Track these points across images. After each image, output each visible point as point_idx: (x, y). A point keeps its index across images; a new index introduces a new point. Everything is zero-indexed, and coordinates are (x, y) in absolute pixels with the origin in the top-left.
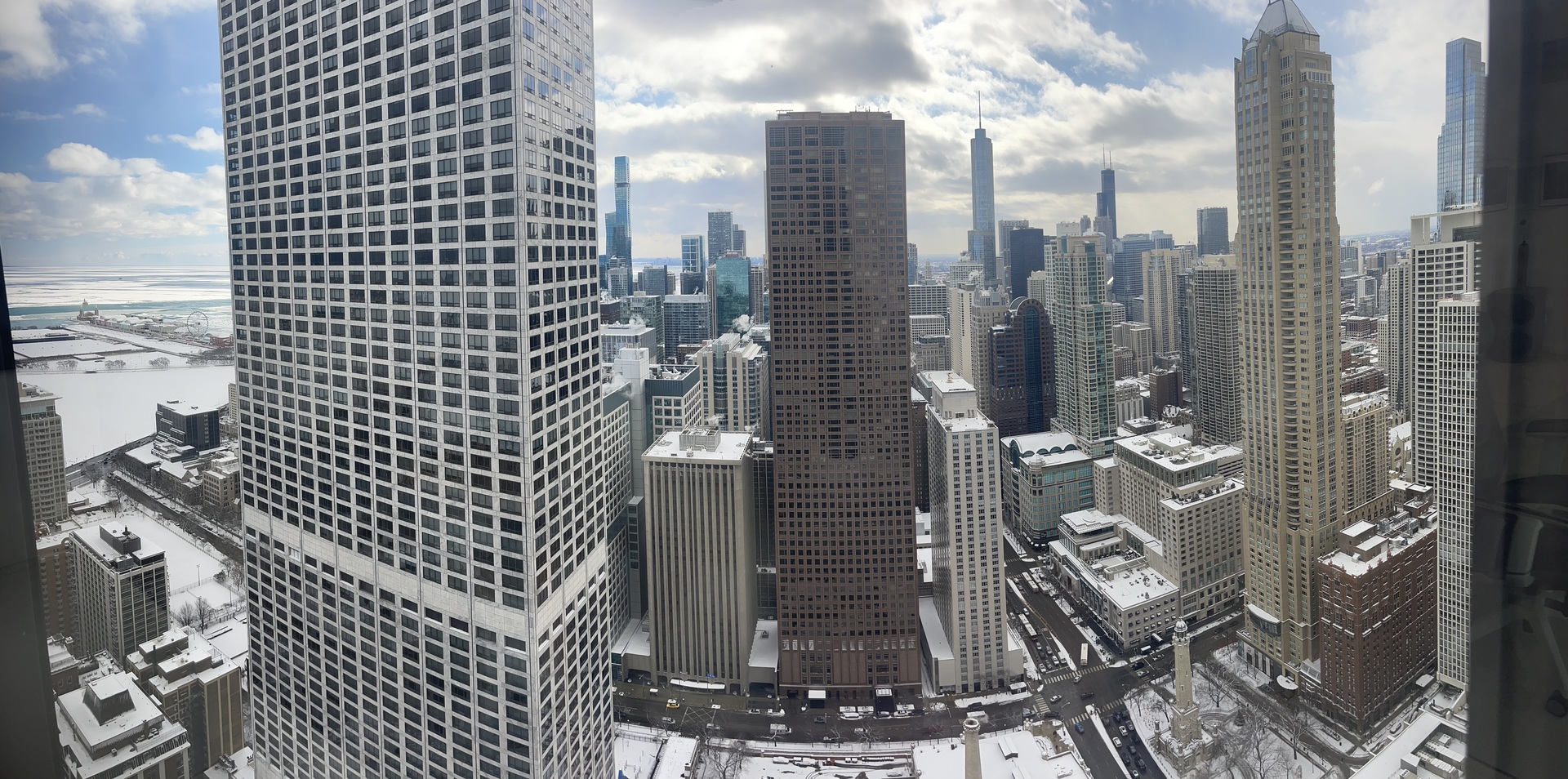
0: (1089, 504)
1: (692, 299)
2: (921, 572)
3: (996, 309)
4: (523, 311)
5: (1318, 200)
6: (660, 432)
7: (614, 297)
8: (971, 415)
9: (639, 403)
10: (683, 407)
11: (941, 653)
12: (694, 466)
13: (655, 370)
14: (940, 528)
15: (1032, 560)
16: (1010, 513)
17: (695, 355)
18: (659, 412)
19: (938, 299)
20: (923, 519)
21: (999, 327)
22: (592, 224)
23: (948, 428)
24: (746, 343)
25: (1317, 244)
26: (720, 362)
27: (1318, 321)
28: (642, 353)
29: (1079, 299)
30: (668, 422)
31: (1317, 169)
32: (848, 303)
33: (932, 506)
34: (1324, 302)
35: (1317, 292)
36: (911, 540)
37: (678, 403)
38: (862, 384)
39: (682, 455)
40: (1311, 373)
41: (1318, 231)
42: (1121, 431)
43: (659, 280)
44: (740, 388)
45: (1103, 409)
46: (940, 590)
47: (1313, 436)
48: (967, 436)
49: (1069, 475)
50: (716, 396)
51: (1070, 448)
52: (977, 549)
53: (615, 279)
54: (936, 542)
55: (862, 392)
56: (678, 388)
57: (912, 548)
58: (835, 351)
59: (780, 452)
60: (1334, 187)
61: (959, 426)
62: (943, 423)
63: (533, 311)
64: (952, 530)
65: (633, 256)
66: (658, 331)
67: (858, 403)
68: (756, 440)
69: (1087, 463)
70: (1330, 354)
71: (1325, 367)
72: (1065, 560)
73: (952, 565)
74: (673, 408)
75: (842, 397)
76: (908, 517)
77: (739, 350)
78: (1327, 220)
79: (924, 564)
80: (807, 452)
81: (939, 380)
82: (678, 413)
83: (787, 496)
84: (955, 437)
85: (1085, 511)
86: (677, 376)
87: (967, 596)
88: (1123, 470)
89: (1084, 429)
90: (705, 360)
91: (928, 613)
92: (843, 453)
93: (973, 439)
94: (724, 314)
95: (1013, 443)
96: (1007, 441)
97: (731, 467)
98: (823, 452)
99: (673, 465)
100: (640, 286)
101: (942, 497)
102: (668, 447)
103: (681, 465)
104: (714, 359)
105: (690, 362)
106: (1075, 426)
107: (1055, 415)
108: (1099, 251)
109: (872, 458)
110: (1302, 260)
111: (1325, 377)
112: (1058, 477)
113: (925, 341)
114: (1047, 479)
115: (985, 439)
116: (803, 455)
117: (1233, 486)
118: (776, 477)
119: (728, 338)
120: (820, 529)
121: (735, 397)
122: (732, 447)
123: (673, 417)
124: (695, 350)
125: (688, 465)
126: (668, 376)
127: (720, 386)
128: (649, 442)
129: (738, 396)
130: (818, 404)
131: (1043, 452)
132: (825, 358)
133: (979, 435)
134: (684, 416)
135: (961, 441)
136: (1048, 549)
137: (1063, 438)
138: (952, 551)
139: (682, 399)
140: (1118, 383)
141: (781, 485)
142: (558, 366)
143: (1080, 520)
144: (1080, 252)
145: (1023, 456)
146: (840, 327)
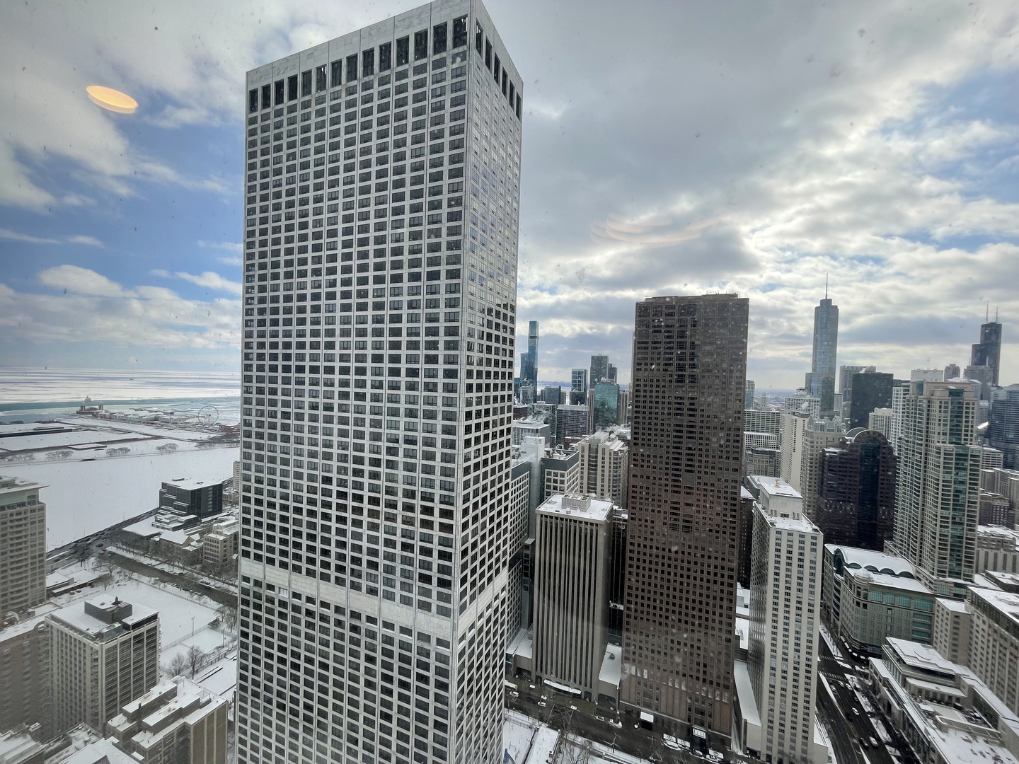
0: (926, 639)
1: (576, 408)
2: (738, 638)
3: (830, 435)
4: (461, 409)
6: (549, 494)
8: (796, 517)
9: (536, 471)
10: (566, 479)
11: (750, 716)
12: (570, 520)
13: (548, 452)
14: (758, 605)
15: (848, 666)
16: (829, 615)
17: (577, 444)
18: (549, 480)
19: (773, 422)
20: (743, 594)
21: (832, 450)
22: (511, 359)
23: (772, 524)
24: (613, 439)
26: (593, 451)
28: (540, 440)
29: (934, 438)
30: (555, 488)
32: (692, 419)
33: (752, 586)
36: (732, 609)
37: (563, 476)
38: (699, 478)
39: (563, 512)
42: (978, 578)
43: (555, 395)
44: (607, 469)
45: (956, 549)
46: (754, 658)
48: (790, 534)
49: (901, 600)
50: (589, 473)
51: (906, 575)
52: (792, 635)
54: (754, 615)
55: (699, 483)
56: (563, 466)
57: (732, 616)
58: (680, 451)
59: (632, 519)
61: (782, 524)
62: (768, 519)
63: (468, 409)
64: (769, 606)
66: (552, 427)
67: (695, 491)
68: (616, 507)
69: (930, 598)
72: (886, 681)
73: (767, 641)
74: (559, 478)
75: (682, 485)
76: (731, 589)
77: (608, 444)
79: (741, 632)
80: (652, 522)
81: (768, 485)
82: (562, 482)
83: (636, 553)
84: (779, 532)
85: (918, 645)
86: (563, 457)
87: (779, 674)
88: (975, 618)
89: (927, 562)
90: (583, 448)
91: (741, 674)
92: (681, 527)
93: (796, 539)
94: (602, 418)
95: (838, 551)
96: (832, 548)
97: (597, 525)
98: (665, 524)
99: (557, 518)
101: (762, 580)
102: (554, 506)
103: (562, 519)
104: (590, 448)
105: (573, 449)
106: (915, 554)
107: (891, 538)
108: (967, 397)
109: (703, 535)
112: (888, 598)
113: (757, 452)
114: (873, 596)
115: (808, 541)
116: (649, 524)
118: (628, 537)
119: (600, 435)
120: (659, 582)
121: (603, 475)
122: (598, 510)
123: (558, 485)
124: (576, 441)
125: (566, 520)
126: (557, 456)
127: (593, 466)
128: (541, 500)
129: (604, 475)
130: (663, 488)
131: (873, 569)
132: (671, 456)
133: (802, 536)
134: (566, 485)
135: (784, 537)
136: (867, 663)
137: (900, 564)
138: (767, 628)
139: (566, 473)
140: (981, 529)
141: (631, 544)
142: (482, 445)
143: (912, 651)
144: (941, 395)
145: (849, 566)
146: (685, 435)
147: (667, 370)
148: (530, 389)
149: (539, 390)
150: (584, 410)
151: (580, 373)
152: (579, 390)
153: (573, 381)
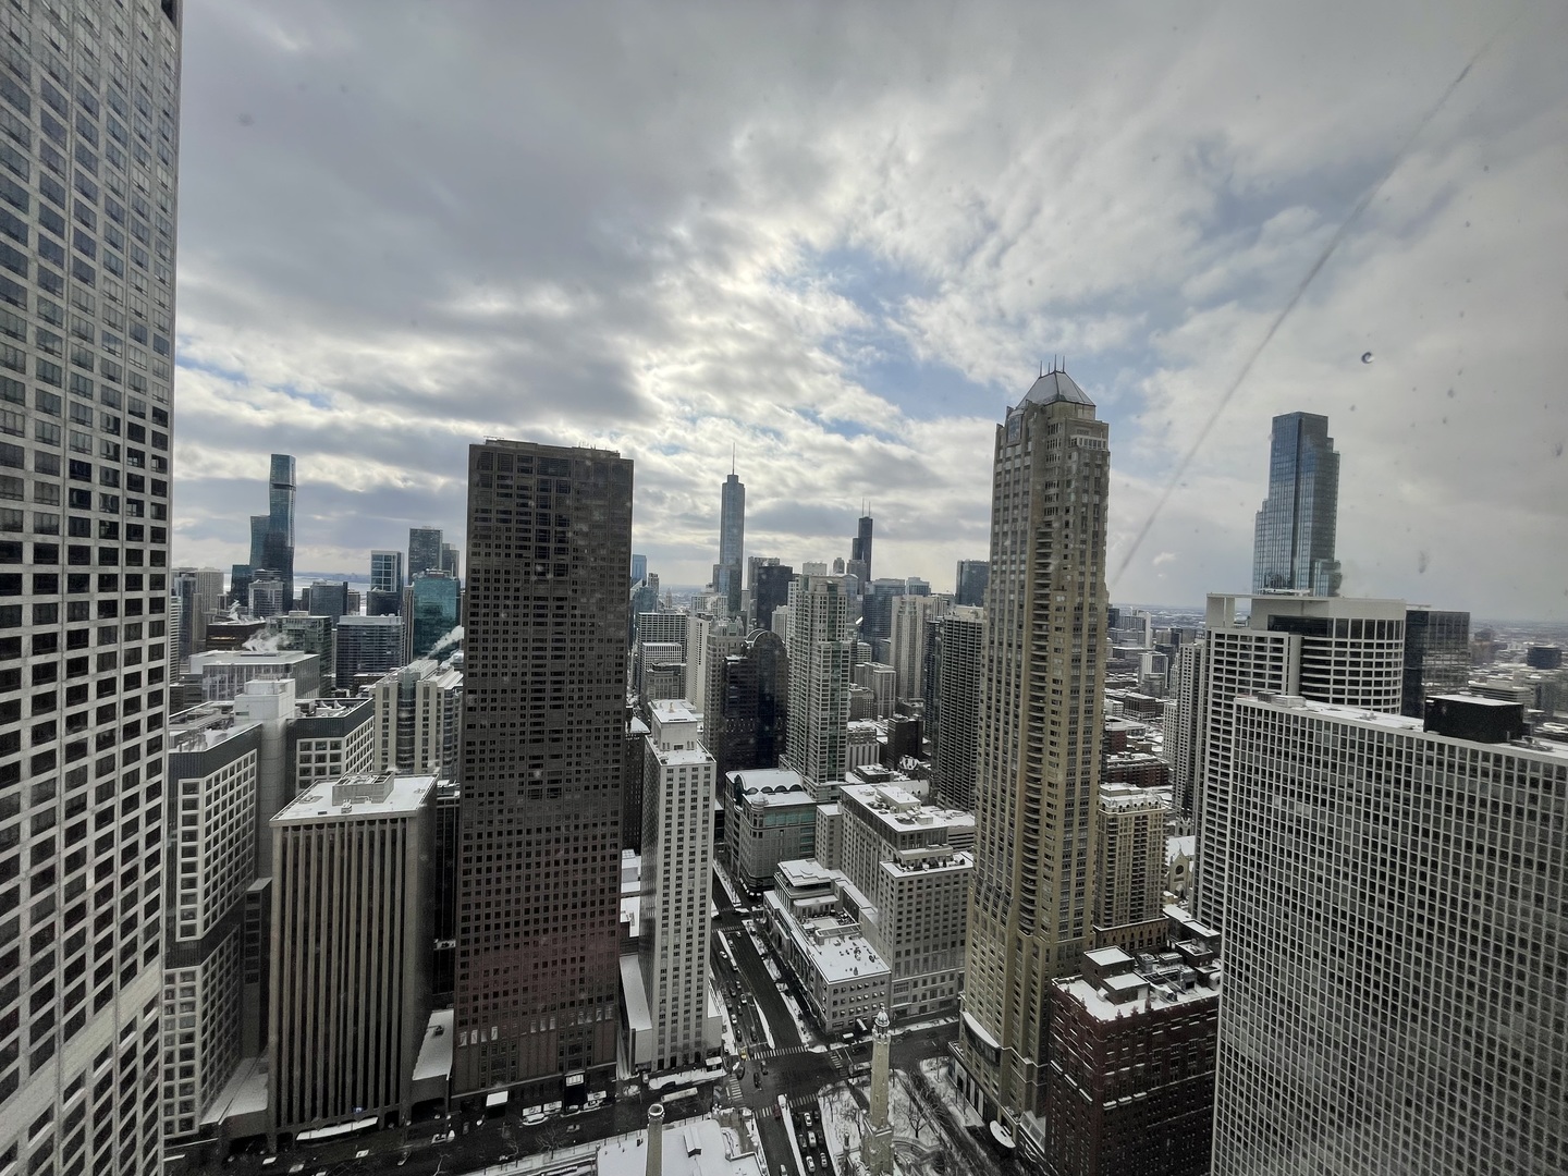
0: (808, 852)
1: (383, 620)
2: (627, 925)
3: (733, 640)
5: (1083, 563)
6: (306, 785)
7: (257, 616)
8: (691, 746)
9: (274, 747)
10: (344, 750)
11: (640, 1022)
12: (351, 824)
13: (304, 707)
14: (649, 874)
15: (745, 910)
16: (725, 856)
17: (374, 686)
18: (307, 759)
19: (675, 628)
20: (630, 861)
21: (734, 657)
23: (663, 761)
24: (445, 671)
25: (1079, 608)
26: (407, 694)
27: (1075, 691)
28: (283, 686)
29: (817, 635)
30: (321, 771)
31: (1084, 532)
32: (560, 629)
33: (643, 849)
34: (1084, 671)
35: (1076, 660)
36: (615, 889)
37: (336, 746)
38: (571, 714)
39: (334, 812)
40: (1062, 749)
41: (1081, 595)
42: (849, 777)
43: (336, 598)
44: (432, 722)
45: (833, 749)
46: (643, 946)
47: (1059, 823)
48: (682, 770)
49: (792, 818)
50: (398, 733)
51: (796, 788)
52: (685, 896)
53: (260, 595)
54: (646, 888)
55: (570, 723)
56: (339, 727)
57: (615, 897)
59: (468, 796)
60: (1104, 553)
61: (674, 759)
62: (659, 755)
64: (660, 875)
65: (296, 568)
67: (565, 735)
68: (443, 783)
69: (811, 808)
70: (1088, 731)
71: (1080, 746)
72: (777, 914)
73: (658, 915)
74: (328, 752)
75: (547, 729)
76: (614, 862)
77: (435, 678)
78: (1093, 586)
79: (632, 915)
80: (501, 794)
81: (664, 711)
82: (335, 758)
83: (475, 849)
84: (670, 771)
85: (803, 862)
86: (339, 712)
87: (671, 951)
88: (846, 820)
89: (812, 769)
90: (386, 691)
91: (630, 970)
92: (545, 792)
93: (689, 774)
94: (423, 637)
95: (738, 778)
96: (731, 776)
97: (404, 820)
98: (520, 792)
99: (320, 826)
100: (304, 604)
101: (653, 839)
102: (317, 803)
103: (332, 825)
104: (400, 690)
105: (366, 694)
106: (802, 766)
107: (784, 752)
108: (841, 591)
109: (577, 797)
110: (1059, 624)
111: (1080, 757)
112: (780, 819)
113: (660, 669)
114: (768, 821)
115: (701, 773)
116: (496, 797)
117: (962, 862)
118: (462, 827)
119: (422, 666)
120: (513, 884)
121: (426, 733)
122: (407, 795)
123: (328, 764)
124: (371, 680)
125: (342, 825)
126: (325, 712)
128: (287, 798)
129: (430, 732)
130: (518, 738)
131: (767, 790)
132: (529, 687)
133: (695, 769)
134: (344, 762)
135: (676, 775)
136: (761, 900)
137: (790, 777)
138: (658, 899)
139: (343, 740)
140: (850, 725)
141: (467, 837)
143: (798, 870)
144: (822, 591)
145: (747, 793)
146: (549, 653)
147: (520, 556)
148: (273, 588)
149: (298, 591)
150: (394, 623)
151: (387, 558)
152: (388, 588)
153: (374, 573)
